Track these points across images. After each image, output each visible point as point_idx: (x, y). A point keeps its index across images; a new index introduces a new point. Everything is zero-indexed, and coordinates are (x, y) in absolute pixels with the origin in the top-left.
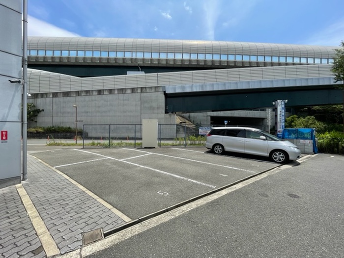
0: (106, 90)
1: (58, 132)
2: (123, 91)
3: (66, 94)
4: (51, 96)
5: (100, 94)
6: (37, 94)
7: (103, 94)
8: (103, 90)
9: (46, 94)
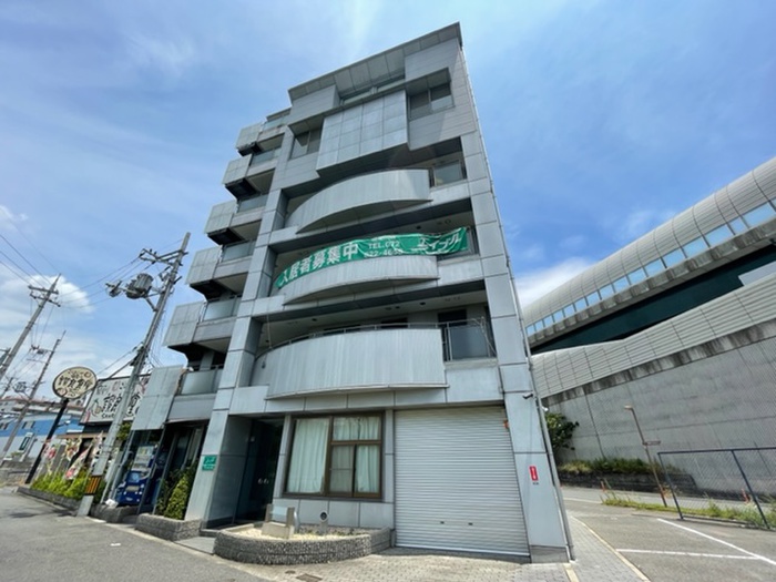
0: (693, 348)
1: (618, 473)
2: (748, 337)
3: (607, 382)
4: (582, 393)
5: (682, 364)
6: (561, 394)
7: (691, 362)
8: (685, 351)
9: (573, 390)
